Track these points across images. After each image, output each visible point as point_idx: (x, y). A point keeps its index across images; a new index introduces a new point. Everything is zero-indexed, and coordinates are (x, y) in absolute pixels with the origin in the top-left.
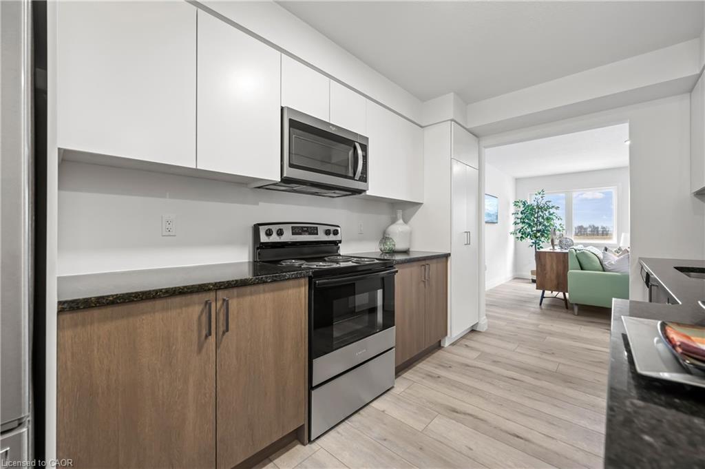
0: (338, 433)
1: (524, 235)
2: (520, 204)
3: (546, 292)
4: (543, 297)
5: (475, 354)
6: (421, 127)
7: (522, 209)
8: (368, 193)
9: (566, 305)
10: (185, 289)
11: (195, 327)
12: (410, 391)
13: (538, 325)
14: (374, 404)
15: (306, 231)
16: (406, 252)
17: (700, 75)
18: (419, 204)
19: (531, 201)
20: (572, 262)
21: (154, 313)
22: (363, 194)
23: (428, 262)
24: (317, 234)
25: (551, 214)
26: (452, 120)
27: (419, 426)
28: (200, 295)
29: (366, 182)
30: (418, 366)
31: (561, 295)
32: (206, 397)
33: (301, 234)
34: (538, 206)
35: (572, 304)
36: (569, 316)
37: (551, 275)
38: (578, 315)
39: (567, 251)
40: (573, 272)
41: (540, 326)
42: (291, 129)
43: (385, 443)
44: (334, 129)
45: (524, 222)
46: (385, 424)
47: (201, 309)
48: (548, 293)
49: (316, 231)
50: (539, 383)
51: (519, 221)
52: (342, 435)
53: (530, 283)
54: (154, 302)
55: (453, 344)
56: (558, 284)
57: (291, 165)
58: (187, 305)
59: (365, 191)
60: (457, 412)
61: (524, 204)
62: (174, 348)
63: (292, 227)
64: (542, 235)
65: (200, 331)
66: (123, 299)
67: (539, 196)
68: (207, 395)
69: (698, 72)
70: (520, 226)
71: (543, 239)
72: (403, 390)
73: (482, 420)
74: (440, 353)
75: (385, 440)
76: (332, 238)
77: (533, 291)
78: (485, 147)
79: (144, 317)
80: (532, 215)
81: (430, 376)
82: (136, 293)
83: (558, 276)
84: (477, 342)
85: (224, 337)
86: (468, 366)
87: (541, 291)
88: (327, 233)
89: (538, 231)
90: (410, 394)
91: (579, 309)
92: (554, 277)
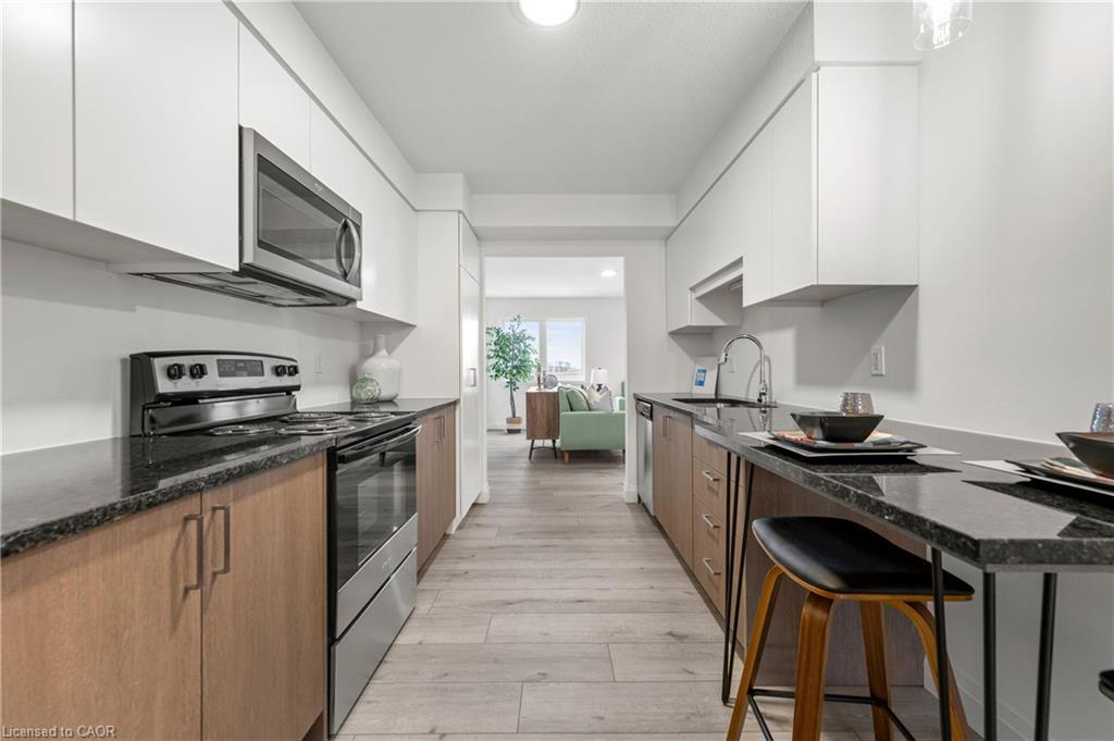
0: (369, 702)
1: (498, 372)
2: (493, 332)
3: (536, 441)
4: (532, 449)
5: (492, 533)
6: (415, 210)
7: (495, 338)
8: (359, 305)
9: (556, 455)
10: (159, 497)
11: (166, 579)
12: (438, 604)
13: (538, 482)
14: (401, 640)
15: (244, 369)
16: (390, 401)
17: (677, 228)
18: (413, 326)
19: (506, 331)
20: (563, 403)
21: (86, 562)
22: (350, 306)
23: (441, 413)
24: (263, 374)
25: (526, 347)
26: (460, 212)
27: (480, 638)
28: (175, 507)
29: (359, 286)
30: (430, 568)
31: (548, 443)
32: (184, 722)
33: (233, 375)
34: (514, 335)
35: (562, 452)
36: (559, 466)
37: (541, 420)
38: (570, 463)
39: (555, 390)
40: (565, 413)
41: (542, 483)
42: (261, 174)
43: (448, 678)
44: (321, 189)
45: (498, 356)
46: (433, 657)
47: (176, 536)
48: (538, 443)
49: (259, 369)
50: (571, 542)
51: (492, 354)
52: (378, 702)
53: (505, 434)
54: (85, 539)
55: (460, 528)
56: (549, 430)
57: (261, 244)
58: (152, 533)
59: (354, 301)
60: (510, 604)
61: (498, 332)
62: (126, 636)
63: (218, 361)
64: (519, 372)
65: (174, 584)
66: (31, 540)
67: (515, 324)
68: (187, 718)
69: (676, 225)
70: (494, 361)
71: (518, 377)
72: (429, 606)
73: (538, 600)
74: (449, 544)
75: (446, 675)
76: (286, 381)
77: (521, 442)
78: (487, 255)
79: (63, 580)
80: (508, 346)
81: (453, 575)
82: (62, 521)
83: (548, 421)
84: (485, 517)
85: (215, 585)
86: (492, 548)
87: (530, 441)
88: (278, 371)
89: (515, 367)
90: (443, 607)
91: (570, 457)
92: (544, 421)
